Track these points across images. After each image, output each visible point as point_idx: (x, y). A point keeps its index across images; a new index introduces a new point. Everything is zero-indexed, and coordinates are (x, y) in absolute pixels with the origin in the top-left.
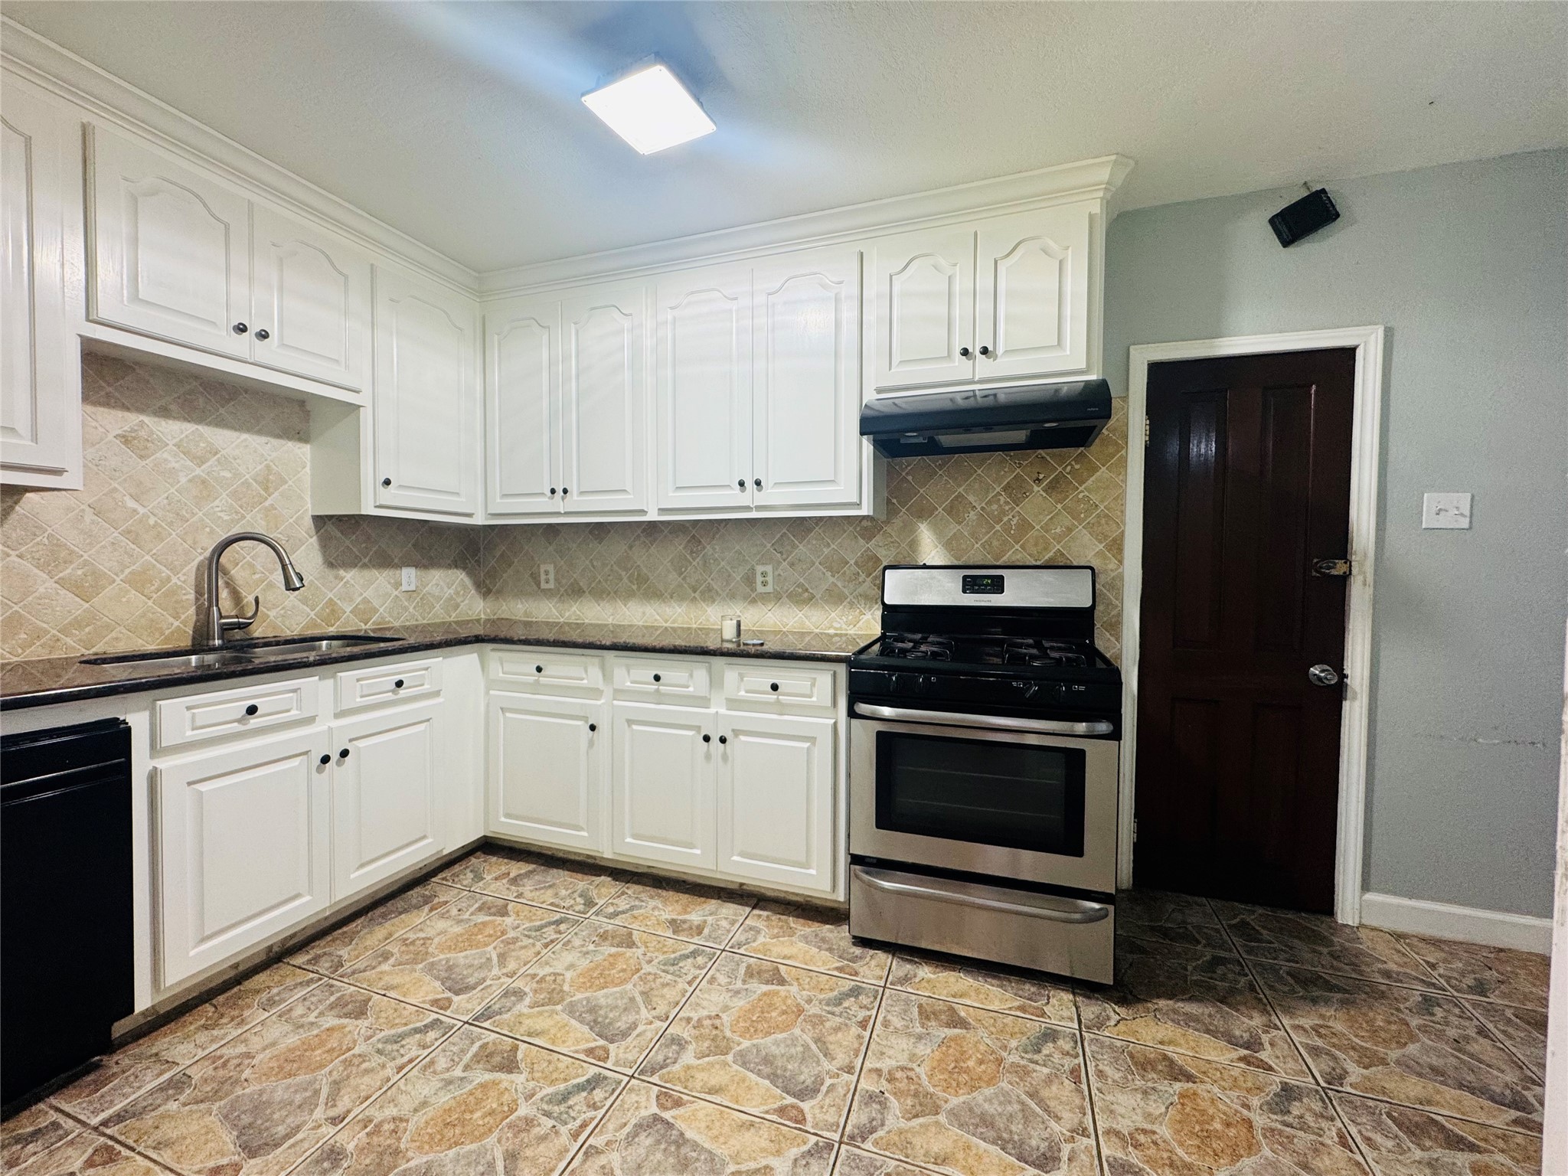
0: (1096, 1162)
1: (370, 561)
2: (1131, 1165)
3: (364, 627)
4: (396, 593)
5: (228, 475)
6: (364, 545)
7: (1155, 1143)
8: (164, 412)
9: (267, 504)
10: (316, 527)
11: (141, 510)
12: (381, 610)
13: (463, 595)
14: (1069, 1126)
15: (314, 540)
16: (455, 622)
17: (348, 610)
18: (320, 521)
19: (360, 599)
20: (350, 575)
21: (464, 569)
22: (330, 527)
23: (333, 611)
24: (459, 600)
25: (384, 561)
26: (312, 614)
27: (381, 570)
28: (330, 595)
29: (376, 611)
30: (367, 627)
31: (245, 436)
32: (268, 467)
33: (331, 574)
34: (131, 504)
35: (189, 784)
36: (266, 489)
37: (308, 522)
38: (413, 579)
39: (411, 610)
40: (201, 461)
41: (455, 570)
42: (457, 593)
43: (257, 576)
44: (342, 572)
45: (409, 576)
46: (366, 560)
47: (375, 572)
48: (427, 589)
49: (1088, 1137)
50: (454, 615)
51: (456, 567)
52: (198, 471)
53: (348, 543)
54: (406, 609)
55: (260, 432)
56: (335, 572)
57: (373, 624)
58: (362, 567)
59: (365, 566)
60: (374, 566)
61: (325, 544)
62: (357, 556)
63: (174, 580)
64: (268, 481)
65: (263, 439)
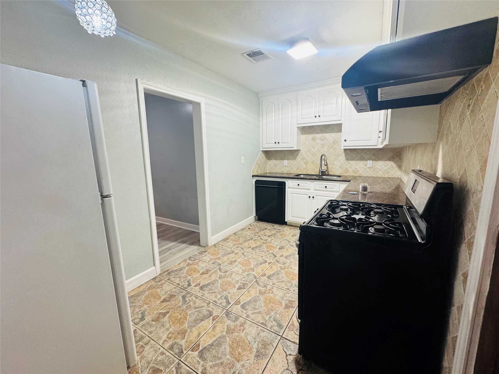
0: (240, 315)
1: (358, 159)
2: (236, 321)
3: (355, 175)
4: (366, 167)
5: (327, 142)
6: (356, 155)
7: (240, 330)
8: (318, 133)
9: (334, 147)
10: (344, 151)
11: (314, 151)
12: (360, 171)
13: (391, 169)
14: (249, 315)
15: (344, 154)
16: (387, 177)
17: (351, 170)
18: (345, 150)
19: (354, 168)
20: (352, 162)
21: (393, 161)
22: (348, 151)
23: (347, 171)
24: (389, 171)
25: (362, 159)
26: (342, 171)
27: (361, 161)
28: (347, 167)
29: (358, 171)
30: (356, 175)
31: (331, 134)
32: (335, 139)
33: (347, 162)
34: (313, 150)
35: (291, 193)
36: (334, 144)
37: (343, 150)
38: (371, 164)
39: (370, 172)
40: (323, 140)
41: (389, 161)
42: (389, 169)
43: (331, 162)
44: (350, 162)
45: (370, 163)
46: (357, 159)
47: (359, 162)
48: (376, 167)
49: (246, 317)
50: (387, 175)
51: (390, 160)
52: (322, 143)
53: (352, 155)
54: (368, 172)
55: (334, 132)
56: (348, 161)
57: (358, 175)
58: (355, 160)
59: (356, 160)
60: (359, 160)
61: (346, 155)
62: (354, 158)
63: (318, 162)
64: (334, 142)
65: (334, 134)
